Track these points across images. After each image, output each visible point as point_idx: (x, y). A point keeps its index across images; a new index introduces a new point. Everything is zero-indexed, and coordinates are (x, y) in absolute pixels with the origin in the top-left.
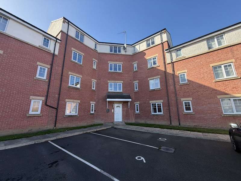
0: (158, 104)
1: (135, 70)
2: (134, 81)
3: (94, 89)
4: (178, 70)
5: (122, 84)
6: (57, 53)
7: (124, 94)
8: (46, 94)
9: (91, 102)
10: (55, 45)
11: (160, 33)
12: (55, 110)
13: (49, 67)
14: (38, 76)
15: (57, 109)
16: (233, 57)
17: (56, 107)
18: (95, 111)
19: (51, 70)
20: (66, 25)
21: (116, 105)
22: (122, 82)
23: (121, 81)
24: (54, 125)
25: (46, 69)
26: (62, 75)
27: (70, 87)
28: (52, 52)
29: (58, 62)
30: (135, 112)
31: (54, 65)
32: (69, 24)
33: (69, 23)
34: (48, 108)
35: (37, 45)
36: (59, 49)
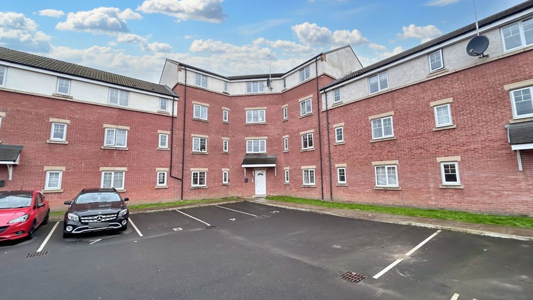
0: (311, 171)
1: (285, 118)
2: (284, 135)
3: (227, 151)
4: (334, 123)
5: (265, 140)
6: (175, 114)
7: (269, 156)
8: (169, 165)
9: (223, 169)
10: (173, 104)
11: (315, 60)
12: (180, 182)
13: (169, 133)
14: (160, 146)
15: (182, 180)
16: (393, 107)
17: (181, 178)
18: (229, 180)
19: (172, 137)
20: (183, 72)
21: (257, 172)
22: (266, 138)
23: (265, 136)
24: (181, 197)
25: (167, 136)
26: (184, 140)
27: (193, 154)
28: (171, 114)
29: (179, 124)
30: (285, 181)
31: (174, 129)
32: (186, 70)
33: (187, 68)
34: (173, 179)
35: (155, 111)
36: (178, 108)
